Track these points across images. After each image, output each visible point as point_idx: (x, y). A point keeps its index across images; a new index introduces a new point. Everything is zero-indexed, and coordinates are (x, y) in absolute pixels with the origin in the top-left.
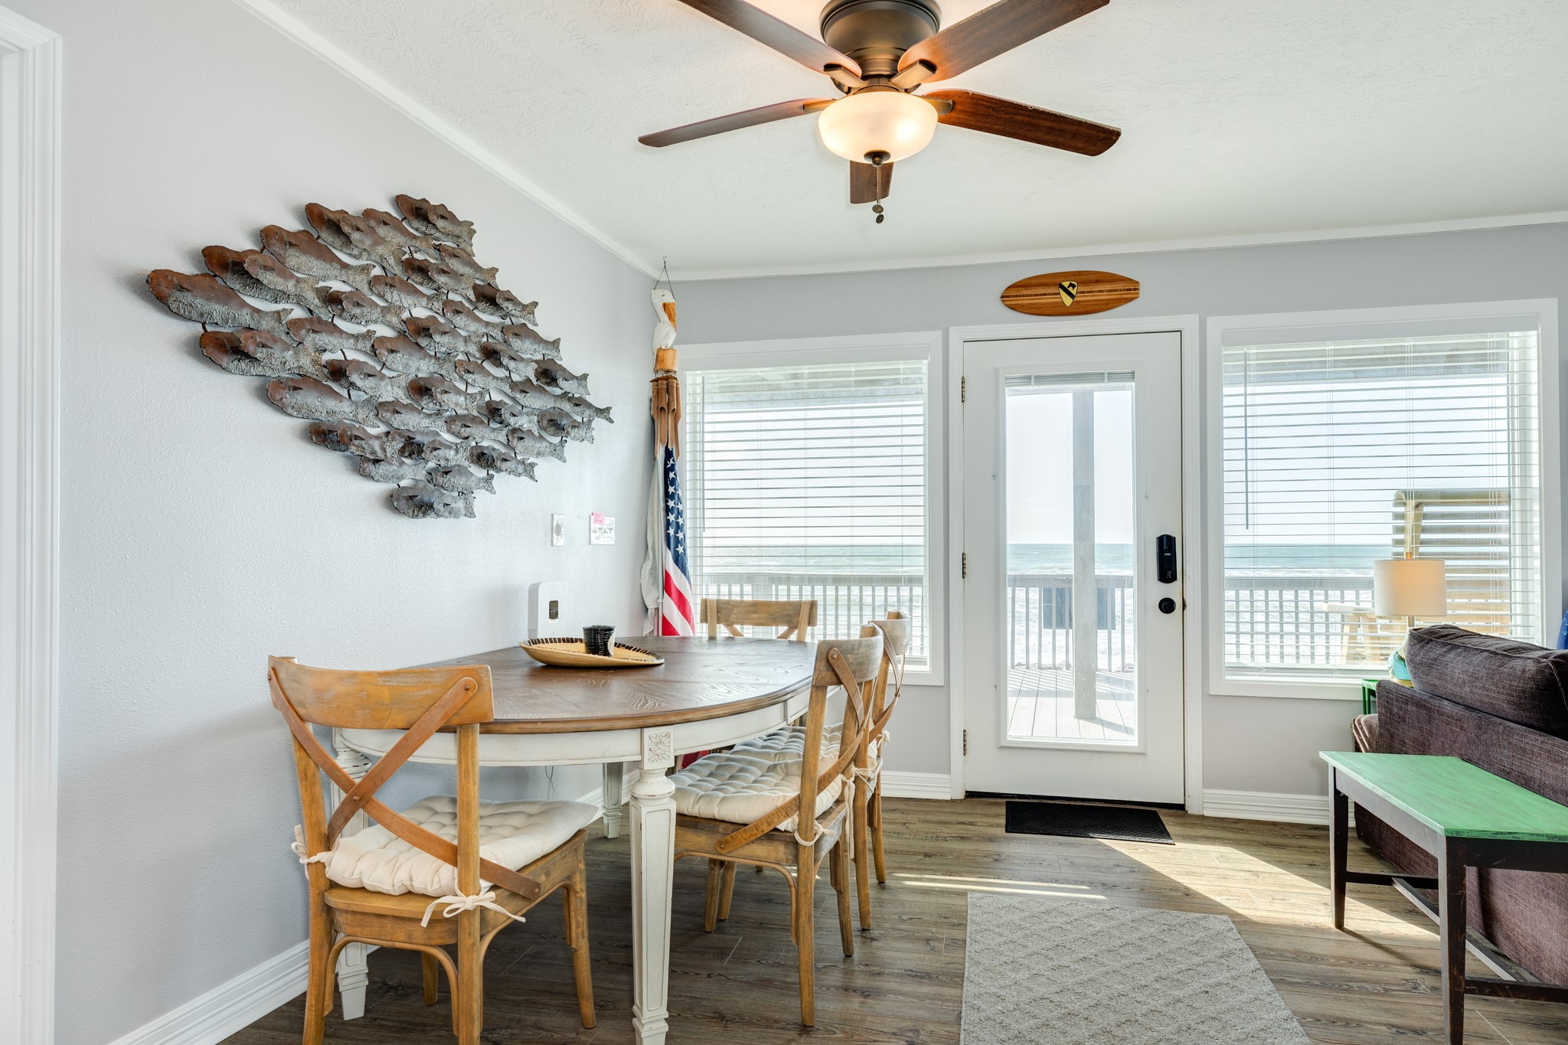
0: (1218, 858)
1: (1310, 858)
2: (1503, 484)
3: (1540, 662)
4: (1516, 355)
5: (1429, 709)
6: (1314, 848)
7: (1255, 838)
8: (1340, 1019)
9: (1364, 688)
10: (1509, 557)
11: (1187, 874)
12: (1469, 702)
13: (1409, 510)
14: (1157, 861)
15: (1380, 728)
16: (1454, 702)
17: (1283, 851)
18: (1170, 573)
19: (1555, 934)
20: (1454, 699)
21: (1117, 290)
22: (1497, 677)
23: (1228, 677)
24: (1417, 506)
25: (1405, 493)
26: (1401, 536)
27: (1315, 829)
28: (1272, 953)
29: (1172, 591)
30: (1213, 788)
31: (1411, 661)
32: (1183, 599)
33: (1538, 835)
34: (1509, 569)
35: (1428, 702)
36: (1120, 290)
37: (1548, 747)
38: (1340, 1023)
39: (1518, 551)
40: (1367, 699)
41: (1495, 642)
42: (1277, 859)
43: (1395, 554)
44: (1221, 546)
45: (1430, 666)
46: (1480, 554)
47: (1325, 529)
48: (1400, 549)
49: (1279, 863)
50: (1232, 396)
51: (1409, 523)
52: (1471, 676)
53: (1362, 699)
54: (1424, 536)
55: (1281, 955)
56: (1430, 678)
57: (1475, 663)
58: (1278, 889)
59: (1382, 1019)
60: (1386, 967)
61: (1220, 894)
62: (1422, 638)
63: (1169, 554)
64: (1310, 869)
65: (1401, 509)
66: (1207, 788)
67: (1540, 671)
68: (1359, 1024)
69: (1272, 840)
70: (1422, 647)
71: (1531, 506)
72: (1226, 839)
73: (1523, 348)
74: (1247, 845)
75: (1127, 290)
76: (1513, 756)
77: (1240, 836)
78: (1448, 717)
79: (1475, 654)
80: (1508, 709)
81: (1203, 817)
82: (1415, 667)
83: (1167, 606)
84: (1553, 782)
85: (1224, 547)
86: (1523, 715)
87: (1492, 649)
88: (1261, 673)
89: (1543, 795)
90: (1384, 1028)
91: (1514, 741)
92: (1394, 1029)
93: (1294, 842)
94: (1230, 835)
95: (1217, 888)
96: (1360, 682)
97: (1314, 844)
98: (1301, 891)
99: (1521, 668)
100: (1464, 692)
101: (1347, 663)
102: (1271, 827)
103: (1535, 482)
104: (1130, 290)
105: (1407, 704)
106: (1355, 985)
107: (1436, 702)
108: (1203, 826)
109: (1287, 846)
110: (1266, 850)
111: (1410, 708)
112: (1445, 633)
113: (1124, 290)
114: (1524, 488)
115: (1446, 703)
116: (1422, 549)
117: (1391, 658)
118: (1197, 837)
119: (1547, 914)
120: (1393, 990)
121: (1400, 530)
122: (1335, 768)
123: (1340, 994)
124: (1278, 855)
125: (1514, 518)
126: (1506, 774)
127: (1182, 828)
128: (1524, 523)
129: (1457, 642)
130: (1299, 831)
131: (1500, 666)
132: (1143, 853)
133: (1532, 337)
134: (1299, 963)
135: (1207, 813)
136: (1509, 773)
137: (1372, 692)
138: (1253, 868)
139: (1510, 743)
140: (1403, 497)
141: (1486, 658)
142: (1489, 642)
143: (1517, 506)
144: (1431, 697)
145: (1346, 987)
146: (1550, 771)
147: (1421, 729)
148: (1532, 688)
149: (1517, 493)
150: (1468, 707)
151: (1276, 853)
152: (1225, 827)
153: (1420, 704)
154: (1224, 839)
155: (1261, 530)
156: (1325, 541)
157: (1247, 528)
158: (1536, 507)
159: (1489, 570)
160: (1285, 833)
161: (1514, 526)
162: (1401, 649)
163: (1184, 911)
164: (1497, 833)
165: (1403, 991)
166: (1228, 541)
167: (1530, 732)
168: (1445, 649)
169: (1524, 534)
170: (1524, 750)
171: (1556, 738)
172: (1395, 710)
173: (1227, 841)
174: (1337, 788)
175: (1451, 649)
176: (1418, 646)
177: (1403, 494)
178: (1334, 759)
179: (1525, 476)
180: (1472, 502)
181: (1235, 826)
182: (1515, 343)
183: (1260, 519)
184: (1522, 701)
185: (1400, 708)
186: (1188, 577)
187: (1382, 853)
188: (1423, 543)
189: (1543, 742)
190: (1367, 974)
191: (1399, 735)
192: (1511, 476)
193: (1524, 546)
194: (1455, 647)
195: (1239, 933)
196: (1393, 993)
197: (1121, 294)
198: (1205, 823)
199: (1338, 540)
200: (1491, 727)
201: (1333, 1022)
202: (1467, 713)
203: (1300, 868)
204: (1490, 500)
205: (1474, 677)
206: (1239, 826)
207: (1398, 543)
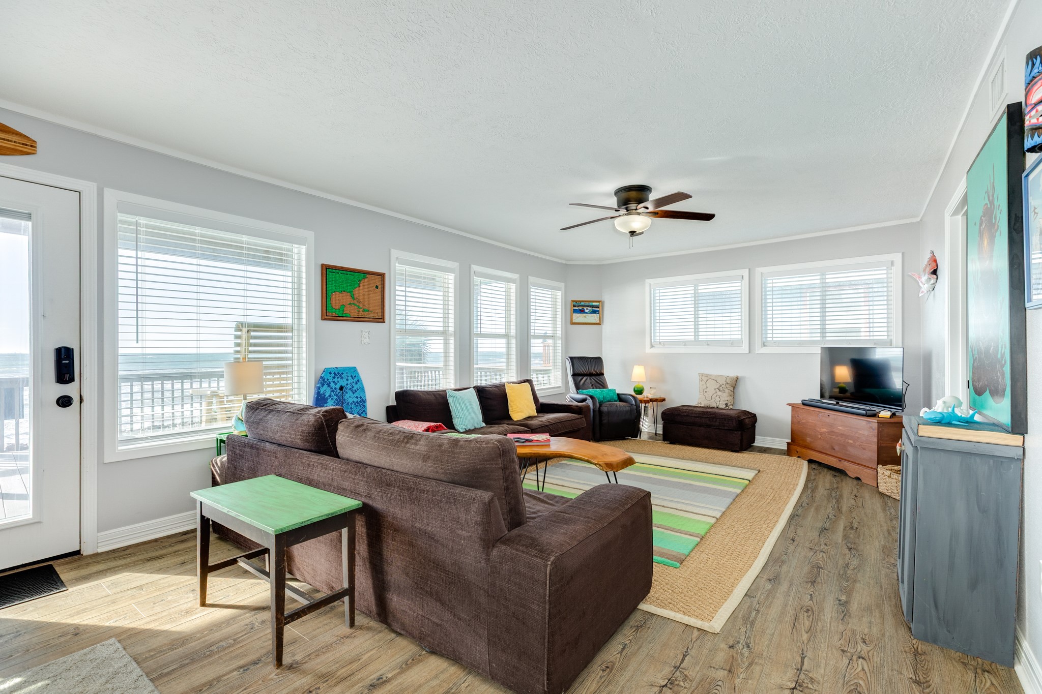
0: (108, 587)
1: (181, 559)
2: (290, 321)
3: (316, 416)
4: (296, 257)
5: (258, 449)
6: (185, 549)
7: (141, 557)
8: (204, 685)
9: (217, 439)
10: (292, 359)
11: (78, 613)
12: (279, 442)
13: (243, 333)
14: (47, 613)
15: (228, 463)
16: (272, 443)
17: (162, 560)
18: (67, 376)
19: (323, 560)
20: (271, 441)
21: (11, 141)
22: (295, 426)
23: (120, 448)
24: (248, 331)
25: (242, 324)
26: (238, 349)
27: (185, 534)
28: (152, 654)
29: (69, 390)
30: (107, 530)
31: (247, 421)
32: (81, 395)
33: (322, 516)
34: (292, 365)
35: (257, 445)
36: (15, 142)
37: (321, 462)
38: (205, 689)
39: (296, 356)
40: (219, 445)
41: (292, 406)
42: (158, 569)
43: (235, 359)
44: (115, 355)
45: (258, 423)
46: (279, 358)
47: (194, 344)
48: (238, 356)
49: (159, 571)
50: (125, 256)
51: (243, 341)
52: (281, 427)
53: (216, 446)
54: (251, 349)
55: (160, 652)
56: (258, 430)
57: (283, 419)
58: (158, 593)
59: (234, 666)
60: (234, 621)
61: (109, 619)
62: (255, 408)
63: (67, 362)
64: (182, 567)
65: (239, 333)
66: (100, 532)
67: (316, 421)
68: (218, 679)
69: (154, 554)
70: (254, 412)
71: (302, 333)
72: (116, 567)
73: (299, 253)
74: (135, 565)
75: (23, 144)
76: (304, 469)
77: (128, 560)
78: (269, 452)
79: (282, 414)
80: (300, 443)
81: (97, 554)
82: (249, 425)
83: (64, 402)
84: (324, 480)
85: (118, 356)
86: (308, 446)
87: (291, 410)
88: (147, 441)
89: (318, 488)
90: (235, 673)
91: (304, 461)
92: (242, 670)
93: (170, 550)
94: (120, 562)
95: (106, 615)
96: (215, 435)
97: (185, 547)
98: (176, 587)
99: (307, 420)
100: (278, 437)
101: (205, 426)
102: (155, 544)
103: (304, 322)
104: (26, 145)
105: (245, 447)
106: (214, 648)
107: (262, 444)
108: (97, 562)
109: (166, 555)
110: (149, 564)
111: (248, 450)
112: (266, 403)
113: (19, 143)
114: (299, 324)
115: (267, 444)
116: (250, 356)
117: (234, 419)
118: (90, 574)
119: (319, 551)
120: (239, 638)
121: (238, 345)
122: (201, 502)
123: (205, 662)
124: (158, 565)
125: (294, 340)
126: (300, 480)
127: (76, 572)
128: (299, 342)
129: (272, 408)
130: (174, 540)
131: (296, 420)
132: (32, 611)
133: (303, 249)
134: (174, 651)
135: (100, 550)
136: (301, 479)
137: (222, 441)
138: (138, 583)
139: (302, 462)
140: (240, 327)
141: (289, 416)
142: (289, 406)
143: (296, 333)
144: (259, 442)
145: (209, 653)
146: (322, 474)
147: (253, 461)
148: (312, 430)
149: (296, 327)
150: (280, 445)
151: (157, 564)
152: (116, 557)
153: (252, 447)
154: (113, 568)
155: (148, 344)
156: (193, 351)
157: (137, 342)
158: (304, 334)
159: (283, 366)
160: (164, 545)
161: (294, 344)
162: (239, 414)
163: (72, 653)
164: (302, 523)
165: (245, 634)
166: (121, 351)
167: (312, 455)
168: (266, 413)
169: (299, 348)
170: (309, 465)
171: (325, 456)
172: (238, 452)
173: (117, 569)
174: (203, 514)
175: (270, 412)
176: (251, 412)
177: (240, 325)
178: (201, 496)
179: (300, 318)
180: (275, 331)
181: (125, 553)
182: (296, 250)
183: (148, 336)
184: (308, 438)
185: (241, 450)
186: (85, 378)
187: (229, 538)
188: (250, 352)
189: (319, 459)
190: (222, 634)
191: (239, 466)
192: (293, 318)
193: (299, 353)
194: (271, 411)
195: (124, 649)
196: (240, 639)
197: (15, 146)
198: (99, 559)
199: (202, 351)
200: (292, 455)
201: (200, 690)
202: (279, 449)
203: (174, 569)
204: (284, 330)
205: (283, 428)
206: (128, 552)
207: (237, 352)
